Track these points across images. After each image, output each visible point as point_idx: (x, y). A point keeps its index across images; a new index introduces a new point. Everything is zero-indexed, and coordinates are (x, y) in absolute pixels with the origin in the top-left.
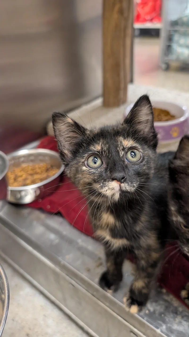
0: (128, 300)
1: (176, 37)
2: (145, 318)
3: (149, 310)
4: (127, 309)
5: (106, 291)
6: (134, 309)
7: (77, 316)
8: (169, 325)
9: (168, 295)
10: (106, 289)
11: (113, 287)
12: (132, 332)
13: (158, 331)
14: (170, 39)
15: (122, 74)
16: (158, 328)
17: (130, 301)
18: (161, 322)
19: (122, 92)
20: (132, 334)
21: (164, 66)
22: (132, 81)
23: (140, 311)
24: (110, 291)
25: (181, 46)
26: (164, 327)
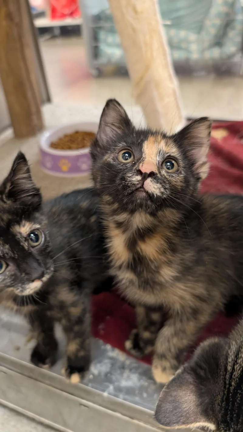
0: (66, 370)
1: (102, 35)
2: (90, 385)
3: (93, 375)
4: (67, 381)
5: (41, 367)
6: (75, 378)
7: (23, 408)
8: (116, 384)
9: (113, 350)
10: (40, 365)
11: (48, 361)
12: (81, 404)
13: (105, 394)
14: (95, 38)
15: (29, 94)
16: (104, 391)
17: (69, 370)
18: (107, 384)
19: (34, 117)
20: (83, 407)
21: (94, 72)
22: (49, 100)
23: (82, 378)
24: (47, 366)
25: (109, 45)
26: (111, 388)
